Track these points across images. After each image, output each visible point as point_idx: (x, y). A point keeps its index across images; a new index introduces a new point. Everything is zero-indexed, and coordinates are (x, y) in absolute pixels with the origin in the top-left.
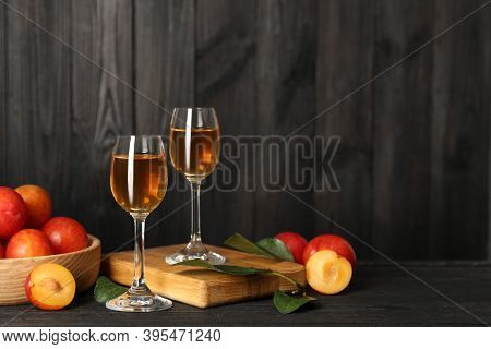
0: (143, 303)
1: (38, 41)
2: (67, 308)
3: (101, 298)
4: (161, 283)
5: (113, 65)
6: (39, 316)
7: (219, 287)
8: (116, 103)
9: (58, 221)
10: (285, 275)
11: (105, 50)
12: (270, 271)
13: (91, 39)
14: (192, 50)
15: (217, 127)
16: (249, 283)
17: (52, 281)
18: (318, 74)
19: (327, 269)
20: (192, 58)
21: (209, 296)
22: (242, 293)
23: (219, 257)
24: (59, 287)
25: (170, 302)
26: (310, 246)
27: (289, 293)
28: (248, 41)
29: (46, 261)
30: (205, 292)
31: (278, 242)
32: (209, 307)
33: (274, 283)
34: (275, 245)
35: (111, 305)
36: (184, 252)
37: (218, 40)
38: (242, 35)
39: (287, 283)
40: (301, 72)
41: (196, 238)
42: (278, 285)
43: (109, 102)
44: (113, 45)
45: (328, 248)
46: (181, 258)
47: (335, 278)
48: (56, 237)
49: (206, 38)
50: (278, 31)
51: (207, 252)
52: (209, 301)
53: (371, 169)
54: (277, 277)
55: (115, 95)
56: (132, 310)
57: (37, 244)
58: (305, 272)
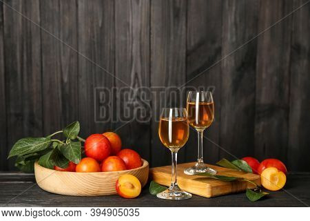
0: (176, 195)
1: (96, 46)
2: (137, 197)
3: (153, 192)
4: (184, 184)
5: (139, 60)
6: (124, 201)
7: (217, 187)
8: (140, 80)
9: (126, 151)
10: (251, 180)
11: (134, 51)
12: (243, 179)
13: (126, 45)
14: (185, 51)
15: (213, 102)
16: (232, 185)
17: (129, 184)
18: (257, 64)
19: (272, 177)
20: (184, 55)
21: (212, 191)
22: (228, 190)
23: (213, 171)
24: (133, 187)
25: (191, 195)
26: (262, 165)
27: (253, 190)
28: (217, 45)
29: (125, 173)
30: (210, 190)
31: (244, 162)
32: (211, 197)
33: (245, 185)
34: (242, 164)
35: (159, 196)
36: (194, 168)
37: (200, 45)
38: (213, 42)
39: (251, 185)
40: (248, 62)
41: (201, 161)
42: (246, 186)
43: (136, 81)
44: (139, 48)
45: (272, 166)
46: (192, 171)
47: (277, 182)
48: (126, 159)
49: (193, 44)
50: (234, 39)
51: (206, 168)
52: (212, 194)
53: (288, 119)
54: (246, 182)
55: (140, 77)
56: (171, 198)
57: (119, 164)
58: (260, 179)
